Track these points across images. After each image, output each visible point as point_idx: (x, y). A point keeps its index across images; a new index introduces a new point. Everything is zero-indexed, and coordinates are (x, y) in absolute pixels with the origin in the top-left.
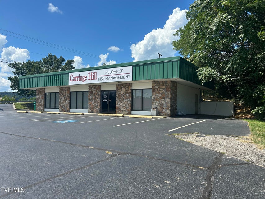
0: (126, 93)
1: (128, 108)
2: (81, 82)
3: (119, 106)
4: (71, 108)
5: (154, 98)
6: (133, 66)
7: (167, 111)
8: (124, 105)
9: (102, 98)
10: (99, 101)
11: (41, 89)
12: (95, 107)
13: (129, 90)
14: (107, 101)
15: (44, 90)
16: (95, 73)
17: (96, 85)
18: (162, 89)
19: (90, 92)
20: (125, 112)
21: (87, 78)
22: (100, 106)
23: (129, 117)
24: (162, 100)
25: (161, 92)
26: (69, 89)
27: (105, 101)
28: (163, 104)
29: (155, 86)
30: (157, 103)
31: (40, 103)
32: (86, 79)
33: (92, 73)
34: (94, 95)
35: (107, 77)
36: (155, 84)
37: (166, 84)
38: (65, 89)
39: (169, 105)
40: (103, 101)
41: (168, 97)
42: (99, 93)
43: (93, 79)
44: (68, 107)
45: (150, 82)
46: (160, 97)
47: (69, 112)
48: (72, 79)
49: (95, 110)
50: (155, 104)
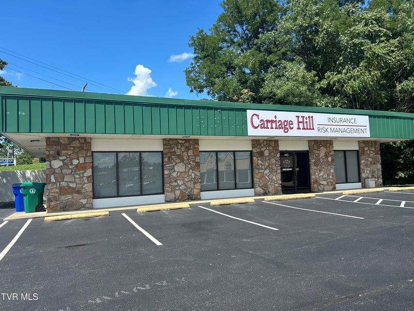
0: (327, 156)
1: (332, 181)
2: (280, 133)
3: (318, 177)
5: (364, 163)
6: (370, 116)
7: (379, 180)
8: (326, 176)
10: (279, 171)
16: (309, 117)
18: (372, 151)
20: (327, 187)
21: (295, 125)
22: (281, 179)
24: (373, 166)
25: (371, 156)
26: (198, 144)
27: (288, 169)
28: (374, 172)
29: (364, 147)
34: (267, 158)
35: (332, 127)
36: (364, 144)
41: (378, 162)
43: (307, 129)
47: (200, 199)
49: (271, 189)
50: (366, 172)
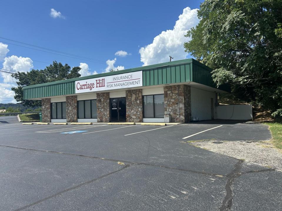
0: (136, 100)
1: (139, 116)
2: (88, 90)
3: (130, 113)
4: (79, 117)
5: (167, 104)
6: (143, 71)
7: (181, 117)
8: (135, 113)
9: (111, 106)
10: (108, 110)
11: (46, 99)
12: (104, 115)
13: (139, 97)
14: (116, 109)
15: (50, 100)
16: (102, 79)
17: (105, 93)
18: (175, 93)
19: (98, 100)
20: (136, 120)
21: (95, 86)
22: (109, 114)
23: (140, 125)
24: (176, 106)
25: (173, 97)
26: (77, 98)
27: (115, 109)
28: (176, 110)
29: (167, 91)
30: (170, 109)
31: (46, 114)
32: (93, 86)
33: (99, 80)
34: (103, 103)
35: (115, 83)
36: (167, 89)
37: (179, 88)
38: (72, 98)
39: (183, 111)
40: (113, 109)
41: (181, 102)
42: (108, 101)
43: (101, 86)
44: (76, 116)
45: (161, 87)
46: (173, 103)
47: (77, 122)
48: (79, 86)
49: (104, 119)
50: (168, 110)
